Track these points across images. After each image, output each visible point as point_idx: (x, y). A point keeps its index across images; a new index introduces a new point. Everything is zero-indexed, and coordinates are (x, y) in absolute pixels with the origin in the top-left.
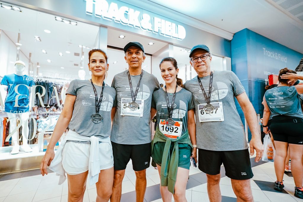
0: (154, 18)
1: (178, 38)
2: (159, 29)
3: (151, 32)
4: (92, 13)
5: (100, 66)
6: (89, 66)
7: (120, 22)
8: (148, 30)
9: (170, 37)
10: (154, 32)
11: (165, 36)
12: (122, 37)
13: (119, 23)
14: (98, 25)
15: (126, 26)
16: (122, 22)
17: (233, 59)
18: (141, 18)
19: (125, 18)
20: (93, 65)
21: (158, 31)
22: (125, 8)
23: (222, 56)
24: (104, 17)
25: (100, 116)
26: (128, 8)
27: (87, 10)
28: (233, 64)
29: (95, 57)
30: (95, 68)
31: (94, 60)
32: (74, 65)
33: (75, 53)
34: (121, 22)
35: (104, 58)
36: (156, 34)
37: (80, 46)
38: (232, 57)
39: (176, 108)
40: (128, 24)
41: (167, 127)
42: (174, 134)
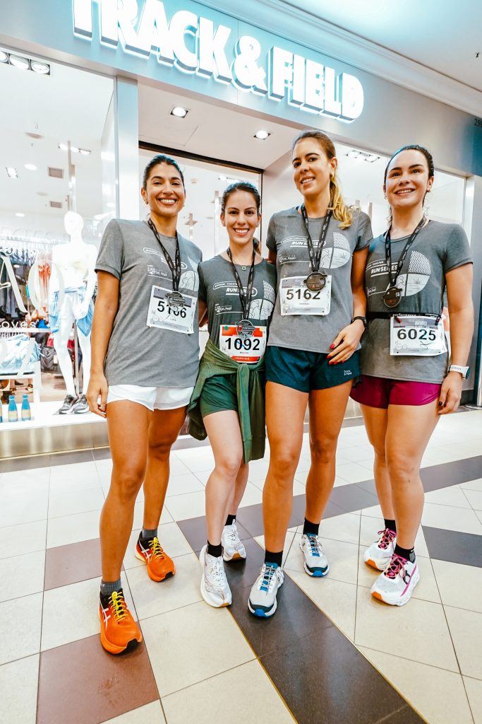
0: (272, 50)
1: (342, 117)
2: (286, 85)
3: (263, 95)
4: (90, 35)
7: (172, 62)
8: (256, 89)
9: (316, 112)
10: (273, 95)
11: (302, 108)
12: (179, 112)
13: (171, 65)
14: (110, 72)
15: (190, 76)
16: (179, 62)
18: (234, 50)
19: (188, 48)
21: (283, 94)
22: (186, 17)
23: (464, 173)
24: (128, 47)
26: (196, 16)
27: (75, 25)
32: (49, 204)
33: (50, 169)
34: (175, 63)
36: (276, 103)
37: (64, 148)
39: (257, 298)
40: (197, 69)
41: (238, 341)
42: (252, 353)
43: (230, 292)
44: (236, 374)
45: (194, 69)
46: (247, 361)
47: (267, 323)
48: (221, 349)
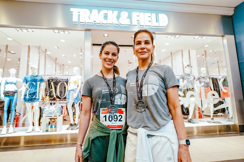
1: (160, 27)
2: (138, 22)
3: (130, 26)
4: (77, 22)
5: (145, 47)
6: (134, 49)
7: (100, 23)
8: (127, 25)
9: (150, 27)
10: (133, 25)
11: (144, 27)
12: (106, 35)
15: (106, 26)
16: (102, 23)
17: (236, 36)
19: (105, 19)
20: (137, 47)
21: (137, 24)
22: (104, 12)
24: (87, 23)
25: (143, 103)
26: (107, 11)
27: (73, 21)
28: (237, 41)
29: (140, 38)
30: (140, 51)
31: (139, 42)
35: (149, 39)
36: (135, 27)
38: (236, 34)
39: (118, 93)
40: (108, 24)
41: (111, 116)
42: (118, 123)
43: (104, 92)
44: (109, 136)
45: (107, 24)
46: (116, 128)
47: (125, 106)
48: (101, 121)
